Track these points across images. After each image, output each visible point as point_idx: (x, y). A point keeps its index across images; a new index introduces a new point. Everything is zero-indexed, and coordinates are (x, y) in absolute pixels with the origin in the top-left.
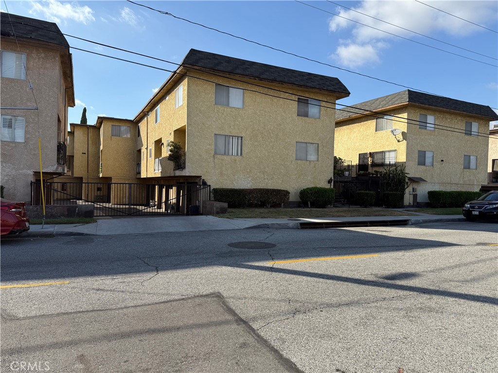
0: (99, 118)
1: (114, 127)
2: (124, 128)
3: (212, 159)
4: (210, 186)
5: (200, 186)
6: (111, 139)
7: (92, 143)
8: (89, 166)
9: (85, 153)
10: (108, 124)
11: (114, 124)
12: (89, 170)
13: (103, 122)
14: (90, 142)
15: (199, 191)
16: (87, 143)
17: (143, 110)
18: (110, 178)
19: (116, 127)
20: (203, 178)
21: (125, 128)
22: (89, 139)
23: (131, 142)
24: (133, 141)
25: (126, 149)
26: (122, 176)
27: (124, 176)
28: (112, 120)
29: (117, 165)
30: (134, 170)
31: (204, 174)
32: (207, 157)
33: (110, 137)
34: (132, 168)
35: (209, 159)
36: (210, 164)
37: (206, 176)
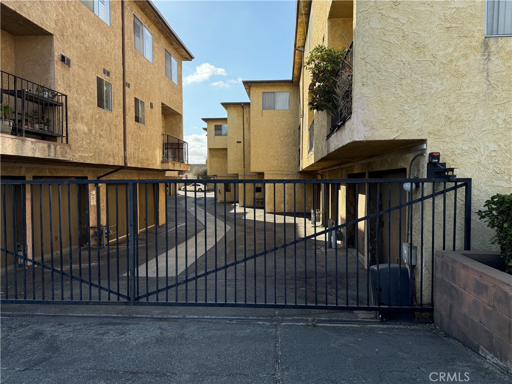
1: (266, 95)
2: (280, 94)
3: (475, 59)
4: (467, 183)
5: (418, 182)
6: (262, 115)
8: (246, 159)
9: (240, 142)
10: (257, 91)
11: (266, 91)
12: (245, 164)
13: (251, 88)
15: (417, 206)
18: (262, 175)
20: (430, 148)
23: (290, 116)
24: (293, 113)
25: (283, 127)
26: (278, 169)
27: (281, 169)
28: (263, 84)
29: (271, 153)
30: (295, 160)
31: (439, 131)
32: (450, 50)
33: (261, 111)
34: (292, 157)
35: (462, 62)
36: (467, 81)
37: (447, 140)
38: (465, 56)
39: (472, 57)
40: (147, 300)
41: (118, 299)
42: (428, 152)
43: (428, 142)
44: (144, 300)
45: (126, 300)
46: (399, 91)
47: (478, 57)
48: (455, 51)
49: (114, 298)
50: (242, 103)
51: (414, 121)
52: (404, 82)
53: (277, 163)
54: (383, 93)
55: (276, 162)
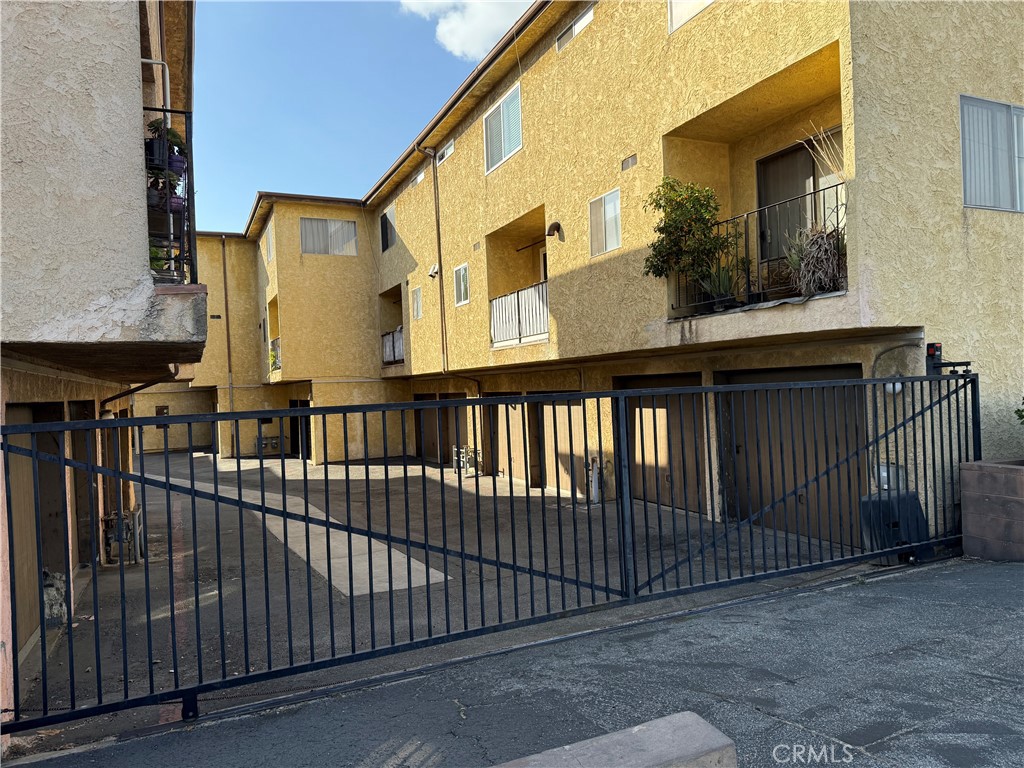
0: (262, 196)
1: (308, 223)
2: (337, 225)
4: (974, 380)
6: (302, 263)
7: (238, 285)
8: (233, 354)
9: (219, 317)
10: (288, 215)
11: (308, 216)
12: (234, 363)
13: (275, 208)
14: (231, 283)
16: (223, 285)
17: (419, 144)
18: (306, 385)
19: (315, 224)
21: (339, 225)
22: (228, 274)
23: (359, 268)
24: (366, 265)
25: (348, 290)
26: (342, 374)
27: (347, 373)
28: (303, 202)
29: (325, 341)
30: (374, 354)
31: (934, 316)
32: (938, 218)
33: (298, 256)
34: (369, 350)
35: (947, 234)
36: (952, 256)
37: (941, 327)
38: (949, 227)
39: (955, 229)
40: (651, 591)
41: (608, 598)
42: (927, 342)
43: (926, 330)
44: (644, 592)
45: (619, 598)
46: (899, 266)
47: (959, 230)
48: (941, 220)
49: (601, 596)
50: (224, 234)
51: (913, 304)
52: (902, 253)
53: (338, 361)
54: (885, 267)
55: (336, 358)
